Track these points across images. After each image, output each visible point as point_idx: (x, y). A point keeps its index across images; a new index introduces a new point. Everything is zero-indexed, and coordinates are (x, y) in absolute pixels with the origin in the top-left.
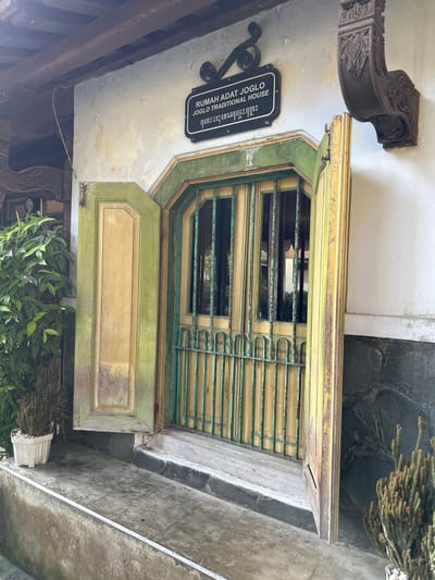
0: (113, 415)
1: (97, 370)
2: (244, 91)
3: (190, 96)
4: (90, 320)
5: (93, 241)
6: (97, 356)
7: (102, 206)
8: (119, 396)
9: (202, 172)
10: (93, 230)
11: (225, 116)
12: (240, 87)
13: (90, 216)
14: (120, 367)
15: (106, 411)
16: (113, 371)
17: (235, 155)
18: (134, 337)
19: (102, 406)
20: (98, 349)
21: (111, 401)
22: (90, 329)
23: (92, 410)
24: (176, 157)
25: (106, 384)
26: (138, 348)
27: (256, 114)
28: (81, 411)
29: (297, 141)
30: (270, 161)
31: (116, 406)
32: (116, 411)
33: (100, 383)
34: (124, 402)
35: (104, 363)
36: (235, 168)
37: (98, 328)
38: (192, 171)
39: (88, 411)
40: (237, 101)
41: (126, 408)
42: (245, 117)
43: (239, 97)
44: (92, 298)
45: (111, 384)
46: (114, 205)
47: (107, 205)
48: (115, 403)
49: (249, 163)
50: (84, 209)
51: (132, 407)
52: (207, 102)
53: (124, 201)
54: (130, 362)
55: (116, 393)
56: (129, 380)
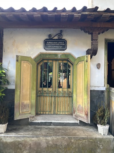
0: (25, 114)
1: (21, 103)
2: (59, 43)
3: (45, 40)
4: (19, 91)
5: (20, 70)
6: (21, 100)
7: (22, 62)
8: (27, 109)
9: (47, 57)
10: (20, 68)
11: (54, 47)
12: (58, 42)
13: (19, 64)
14: (27, 102)
15: (23, 113)
16: (25, 103)
17: (56, 55)
18: (30, 94)
19: (22, 112)
20: (21, 98)
21: (25, 110)
22: (19, 93)
23: (20, 114)
24: (40, 52)
25: (23, 106)
26: (31, 97)
27: (62, 48)
28: (17, 114)
29: (70, 55)
30: (63, 57)
31: (26, 112)
32: (26, 113)
33: (22, 107)
34: (28, 110)
35: (23, 101)
36: (56, 57)
37: (21, 92)
38: (45, 56)
39: (18, 114)
40: (58, 44)
41: (28, 112)
42: (59, 48)
43: (58, 43)
44: (20, 85)
45: (24, 106)
46: (25, 62)
47: (24, 61)
48: (26, 111)
49: (59, 57)
50: (18, 62)
51: (30, 111)
52: (50, 42)
53: (28, 61)
54: (29, 100)
55: (26, 108)
56: (29, 104)
